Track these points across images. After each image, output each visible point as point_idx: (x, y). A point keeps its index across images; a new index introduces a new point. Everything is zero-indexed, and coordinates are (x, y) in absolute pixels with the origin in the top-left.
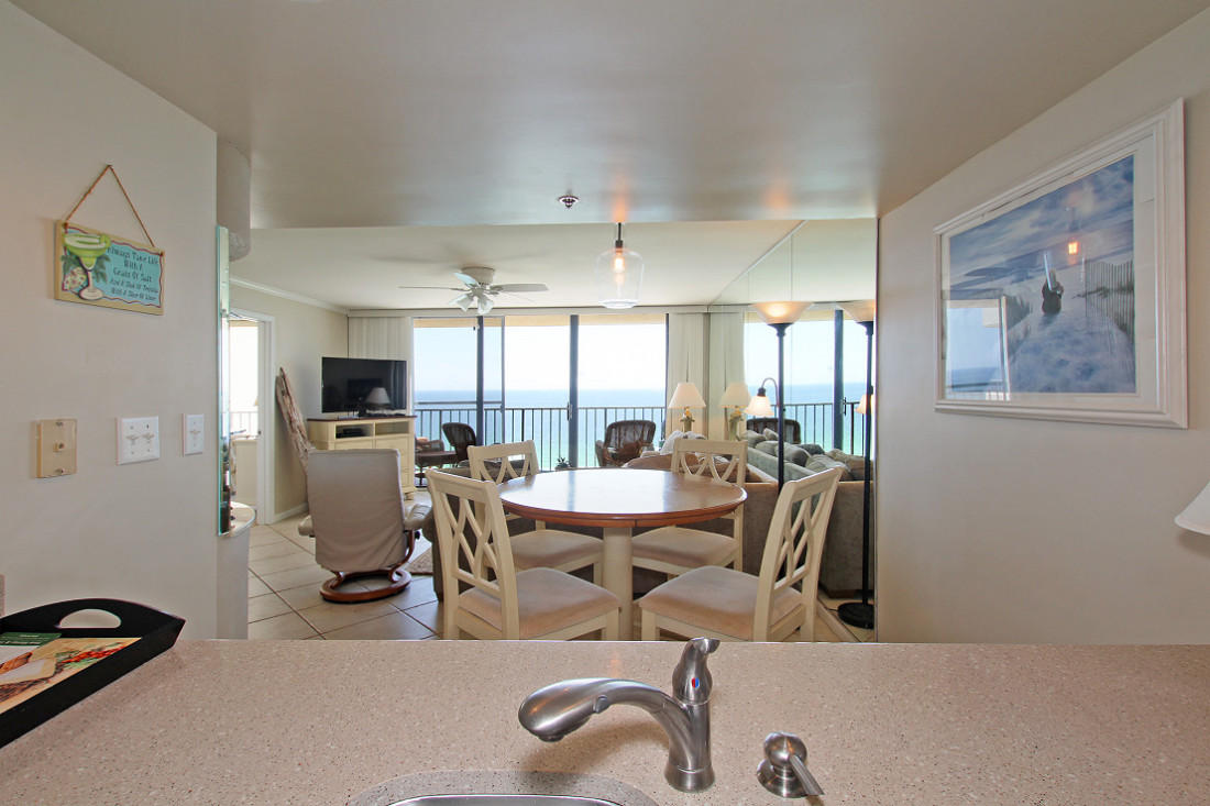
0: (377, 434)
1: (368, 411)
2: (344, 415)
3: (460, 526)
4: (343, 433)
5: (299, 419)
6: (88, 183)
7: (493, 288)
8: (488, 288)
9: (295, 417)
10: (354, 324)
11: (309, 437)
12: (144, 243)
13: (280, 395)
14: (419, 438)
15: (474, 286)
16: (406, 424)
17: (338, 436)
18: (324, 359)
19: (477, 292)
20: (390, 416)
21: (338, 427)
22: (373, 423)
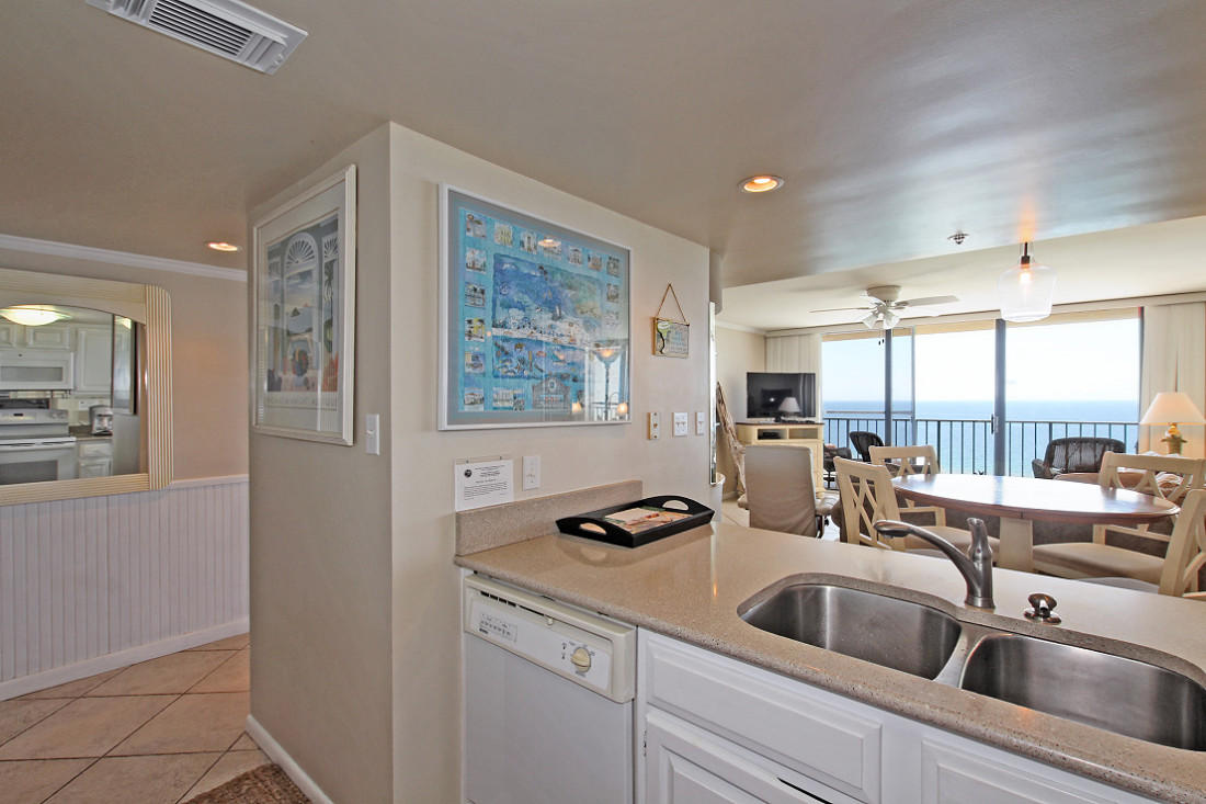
0: (791, 438)
1: (783, 418)
2: (762, 420)
3: (860, 501)
4: (763, 435)
5: (730, 422)
6: (662, 295)
7: (898, 304)
8: (893, 304)
9: (728, 420)
10: (771, 343)
11: (737, 437)
12: (680, 320)
14: (827, 445)
15: (879, 304)
16: (816, 431)
17: (759, 438)
18: (748, 374)
19: (883, 309)
20: (802, 423)
21: (759, 430)
22: (788, 427)
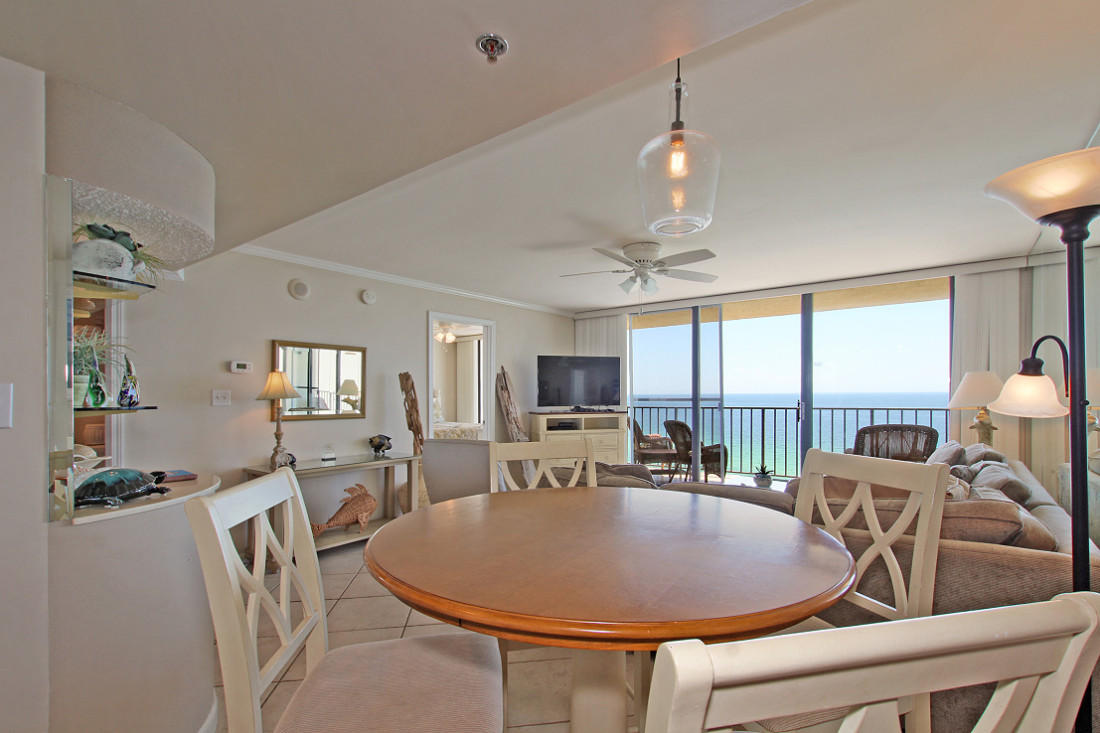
0: (586, 428)
2: (556, 409)
5: (515, 411)
8: (651, 265)
9: (512, 409)
11: (522, 428)
13: (499, 389)
16: (616, 420)
17: (549, 428)
18: (539, 357)
20: (601, 412)
21: (548, 420)
22: (583, 416)
